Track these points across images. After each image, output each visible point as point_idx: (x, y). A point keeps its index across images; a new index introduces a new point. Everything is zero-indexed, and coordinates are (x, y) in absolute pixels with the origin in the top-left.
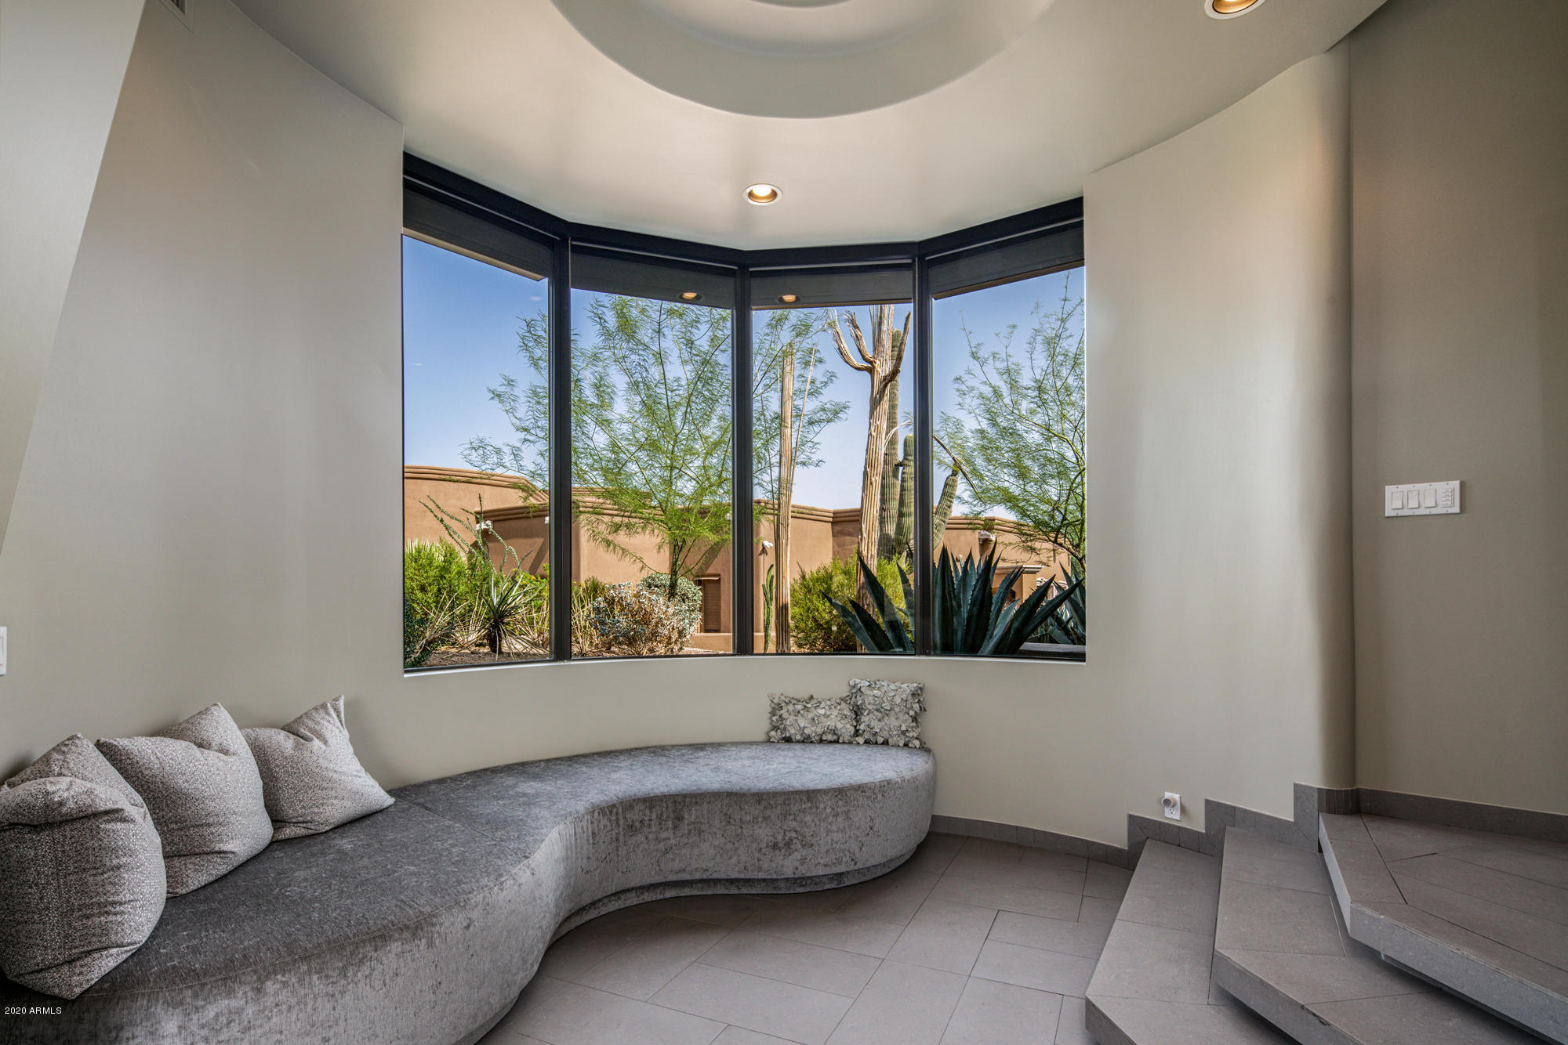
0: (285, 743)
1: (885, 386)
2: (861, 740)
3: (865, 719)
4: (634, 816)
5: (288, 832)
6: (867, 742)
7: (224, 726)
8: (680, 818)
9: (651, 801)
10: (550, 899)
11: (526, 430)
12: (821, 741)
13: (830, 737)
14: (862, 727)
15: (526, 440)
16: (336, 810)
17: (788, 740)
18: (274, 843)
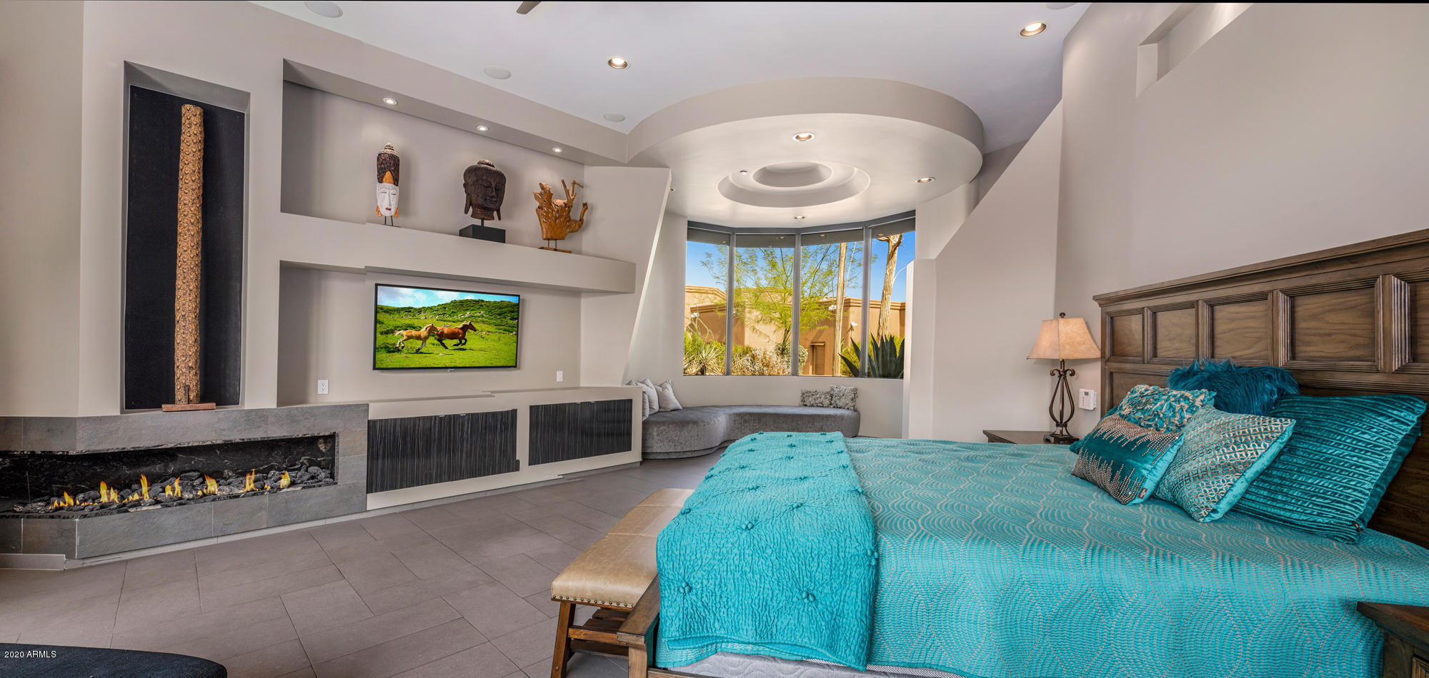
0: (661, 389)
1: (895, 249)
2: (832, 406)
3: (834, 399)
4: (747, 418)
5: (661, 410)
6: (834, 407)
7: (649, 382)
8: (760, 420)
9: (751, 414)
10: (721, 435)
11: (718, 278)
12: (818, 406)
13: (821, 405)
14: (833, 402)
15: (717, 283)
16: (671, 406)
17: (806, 405)
18: (659, 412)
